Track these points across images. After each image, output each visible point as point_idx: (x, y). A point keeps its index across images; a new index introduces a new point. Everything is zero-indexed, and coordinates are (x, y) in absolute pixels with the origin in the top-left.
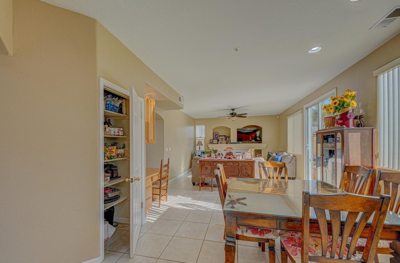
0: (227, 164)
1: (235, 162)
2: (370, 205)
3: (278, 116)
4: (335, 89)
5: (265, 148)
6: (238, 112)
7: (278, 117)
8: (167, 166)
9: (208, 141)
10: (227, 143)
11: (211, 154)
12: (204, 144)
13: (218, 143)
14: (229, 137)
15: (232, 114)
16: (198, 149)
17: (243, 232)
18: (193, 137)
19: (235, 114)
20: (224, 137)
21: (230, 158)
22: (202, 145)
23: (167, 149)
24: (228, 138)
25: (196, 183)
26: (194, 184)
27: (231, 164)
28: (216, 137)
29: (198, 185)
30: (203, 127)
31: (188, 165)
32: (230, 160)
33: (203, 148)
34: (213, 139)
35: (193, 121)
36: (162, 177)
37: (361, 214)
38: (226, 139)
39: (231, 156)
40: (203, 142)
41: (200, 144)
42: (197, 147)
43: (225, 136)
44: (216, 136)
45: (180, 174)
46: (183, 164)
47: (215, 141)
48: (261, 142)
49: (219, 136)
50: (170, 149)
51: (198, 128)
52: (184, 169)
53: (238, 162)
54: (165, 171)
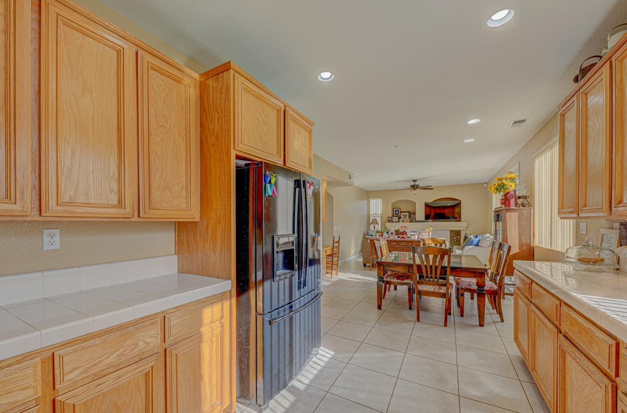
0: (400, 244)
1: (409, 241)
2: (442, 252)
3: (485, 184)
4: (518, 164)
5: (465, 228)
6: (421, 184)
7: (485, 186)
8: (338, 242)
9: (385, 218)
10: (411, 222)
11: (382, 233)
12: (380, 223)
13: (399, 221)
14: (414, 213)
15: (413, 186)
16: (373, 229)
17: (391, 279)
18: (366, 213)
19: (417, 186)
20: (407, 214)
21: (403, 238)
22: (377, 223)
23: (336, 228)
24: (412, 215)
25: (368, 264)
26: (365, 266)
27: (405, 244)
28: (396, 214)
29: (369, 267)
30: (379, 201)
31: (359, 248)
32: (403, 239)
33: (379, 227)
34: (393, 216)
35: (367, 194)
36: (334, 253)
37: (439, 256)
38: (410, 216)
39: (405, 236)
40: (379, 220)
41: (375, 222)
42: (371, 226)
43: (409, 212)
44: (397, 212)
45: (350, 256)
46: (353, 246)
47: (395, 219)
48: (460, 221)
49: (401, 212)
50: (339, 227)
51: (373, 202)
52: (354, 252)
53: (412, 242)
54: (336, 247)
